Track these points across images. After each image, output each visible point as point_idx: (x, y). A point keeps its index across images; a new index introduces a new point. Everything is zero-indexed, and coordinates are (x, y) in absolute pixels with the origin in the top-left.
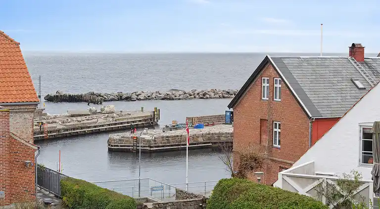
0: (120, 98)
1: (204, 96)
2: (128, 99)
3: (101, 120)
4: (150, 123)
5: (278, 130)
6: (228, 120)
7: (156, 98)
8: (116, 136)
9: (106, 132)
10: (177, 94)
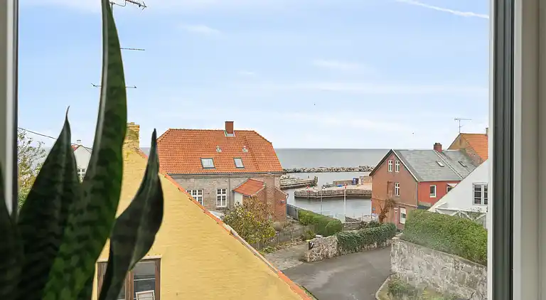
0: (295, 172)
1: (337, 171)
2: (299, 172)
3: (289, 182)
4: (313, 184)
5: (398, 188)
6: (355, 183)
7: (313, 172)
8: (298, 190)
9: (294, 188)
10: (324, 169)
